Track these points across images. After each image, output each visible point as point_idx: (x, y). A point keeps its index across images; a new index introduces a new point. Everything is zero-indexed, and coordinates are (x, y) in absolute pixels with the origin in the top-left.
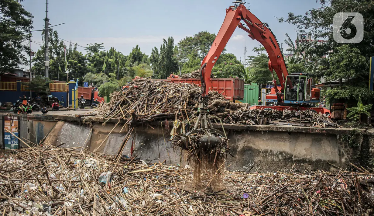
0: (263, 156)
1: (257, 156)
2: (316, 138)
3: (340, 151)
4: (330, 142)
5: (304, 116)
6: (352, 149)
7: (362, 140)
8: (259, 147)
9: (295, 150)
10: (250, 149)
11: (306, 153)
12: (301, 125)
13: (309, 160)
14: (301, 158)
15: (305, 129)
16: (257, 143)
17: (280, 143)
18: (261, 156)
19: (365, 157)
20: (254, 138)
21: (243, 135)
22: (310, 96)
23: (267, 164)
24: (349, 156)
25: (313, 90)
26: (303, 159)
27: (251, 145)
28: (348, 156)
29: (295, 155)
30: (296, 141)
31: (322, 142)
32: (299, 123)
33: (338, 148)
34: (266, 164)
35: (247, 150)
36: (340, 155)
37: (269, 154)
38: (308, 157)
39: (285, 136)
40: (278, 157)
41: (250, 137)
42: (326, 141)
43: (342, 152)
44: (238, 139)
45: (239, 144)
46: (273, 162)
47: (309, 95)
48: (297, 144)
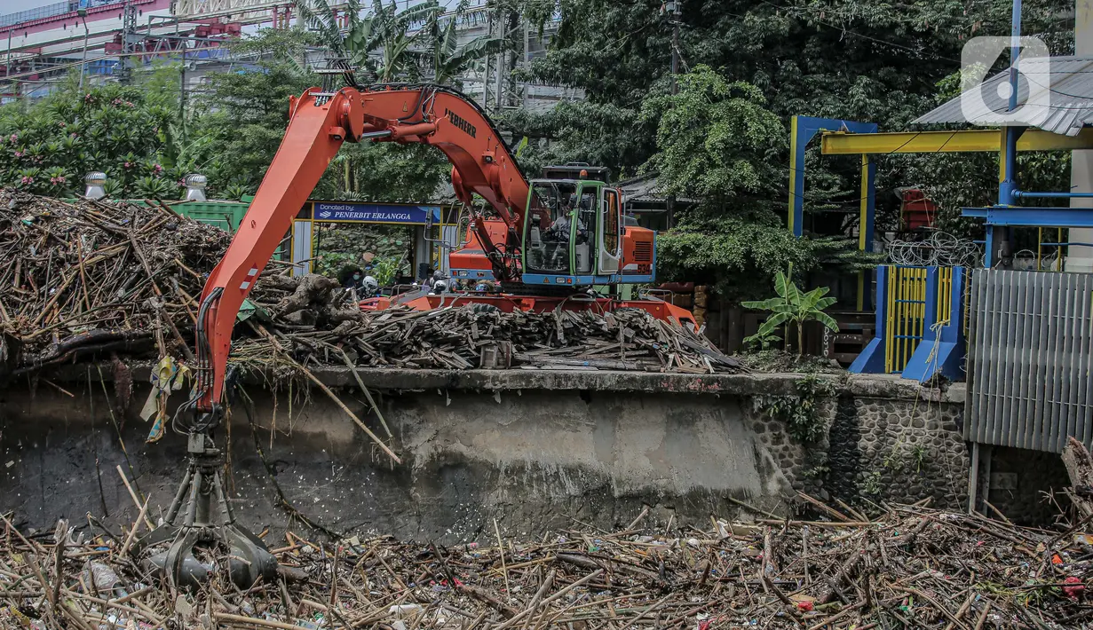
0: (511, 488)
1: (490, 488)
2: (678, 411)
3: (757, 455)
4: (724, 425)
5: (633, 332)
6: (798, 447)
7: (833, 413)
8: (489, 453)
9: (614, 459)
10: (458, 463)
11: (652, 468)
12: (628, 366)
13: (666, 492)
14: (641, 487)
15: (653, 380)
16: (478, 439)
17: (561, 433)
18: (504, 487)
19: (845, 470)
20: (464, 420)
21: (422, 410)
22: (618, 257)
23: (530, 516)
24: (789, 470)
25: (628, 235)
26: (647, 489)
27: (458, 447)
28: (785, 473)
29: (617, 476)
30: (614, 425)
31: (700, 425)
32: (618, 358)
33: (751, 446)
34: (525, 514)
35: (446, 467)
36: (759, 468)
37: (531, 480)
38: (662, 482)
39: (575, 410)
40: (562, 486)
41: (451, 416)
42: (712, 423)
43: (767, 459)
44: (407, 428)
45: (413, 445)
46: (548, 506)
47: (614, 255)
48: (618, 434)
